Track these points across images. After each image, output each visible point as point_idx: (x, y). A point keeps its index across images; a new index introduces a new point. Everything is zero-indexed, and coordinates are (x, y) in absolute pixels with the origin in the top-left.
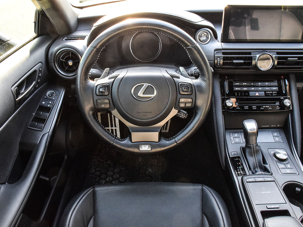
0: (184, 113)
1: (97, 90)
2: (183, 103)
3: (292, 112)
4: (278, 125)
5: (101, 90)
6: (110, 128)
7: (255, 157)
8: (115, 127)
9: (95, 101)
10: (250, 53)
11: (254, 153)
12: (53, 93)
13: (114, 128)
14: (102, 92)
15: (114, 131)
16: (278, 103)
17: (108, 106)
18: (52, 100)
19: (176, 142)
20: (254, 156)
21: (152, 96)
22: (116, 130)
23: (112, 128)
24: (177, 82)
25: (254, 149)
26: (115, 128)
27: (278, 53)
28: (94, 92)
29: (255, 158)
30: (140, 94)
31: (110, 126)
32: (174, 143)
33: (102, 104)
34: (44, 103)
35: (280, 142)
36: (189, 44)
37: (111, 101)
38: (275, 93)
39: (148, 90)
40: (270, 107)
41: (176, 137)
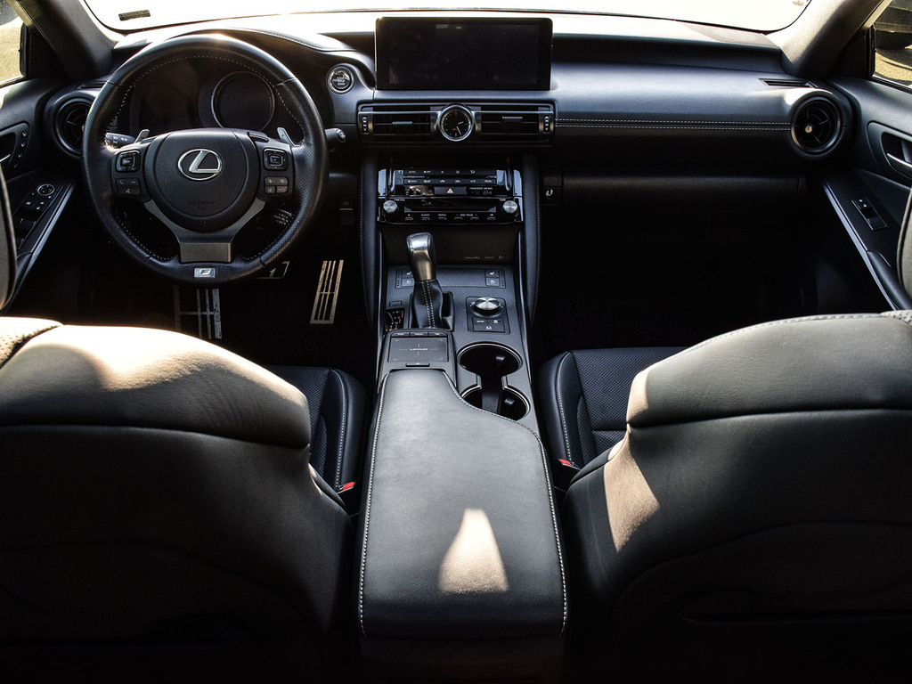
0: (287, 215)
1: (118, 162)
2: (271, 185)
3: (522, 226)
4: (500, 257)
5: (125, 162)
6: (199, 313)
7: (429, 305)
8: (212, 310)
9: (114, 182)
10: (428, 108)
11: (428, 297)
12: (50, 187)
13: (208, 313)
14: (126, 165)
15: (209, 320)
16: (494, 210)
17: (137, 192)
18: (46, 199)
19: (261, 262)
20: (429, 303)
21: (217, 171)
22: (212, 317)
23: (205, 313)
24: (261, 147)
25: (426, 289)
26: (212, 313)
27: (483, 108)
28: (113, 166)
29: (430, 307)
30: (193, 168)
31: (199, 309)
32: (258, 265)
33: (126, 187)
34: (29, 203)
35: (497, 287)
36: (279, 79)
37: (142, 182)
38: (489, 190)
39: (208, 162)
40: (474, 216)
41: (263, 253)
